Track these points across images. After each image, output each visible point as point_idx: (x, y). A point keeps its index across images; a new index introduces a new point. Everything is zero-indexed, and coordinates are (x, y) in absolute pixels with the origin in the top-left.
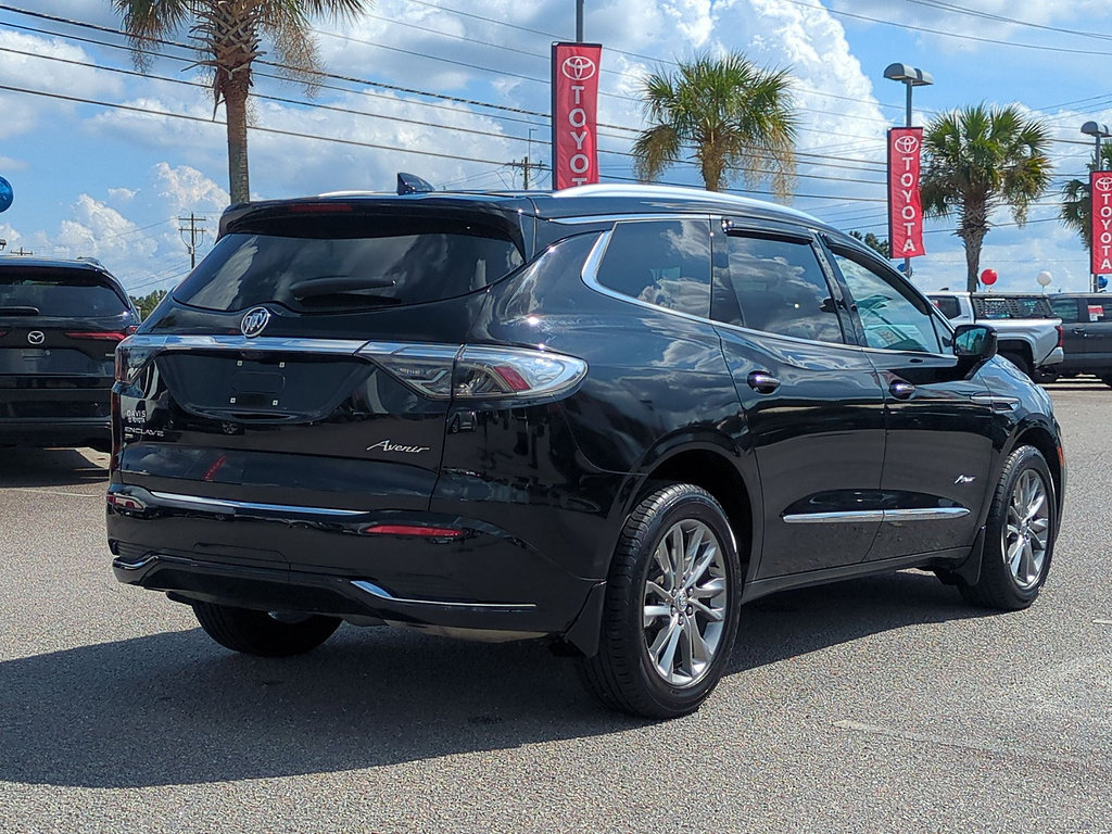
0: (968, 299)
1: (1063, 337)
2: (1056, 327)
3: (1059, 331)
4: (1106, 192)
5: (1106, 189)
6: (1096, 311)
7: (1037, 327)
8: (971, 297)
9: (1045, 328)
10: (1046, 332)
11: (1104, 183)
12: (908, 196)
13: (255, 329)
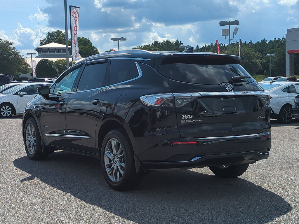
13: (231, 90)
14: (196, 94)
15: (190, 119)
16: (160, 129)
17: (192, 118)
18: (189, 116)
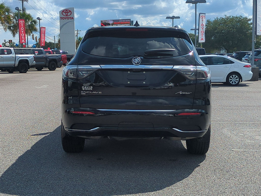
0: (13, 50)
1: (35, 59)
2: (33, 56)
3: (34, 57)
4: (22, 24)
5: (22, 23)
6: (36, 52)
7: (30, 56)
8: (14, 49)
9: (31, 56)
10: (31, 58)
11: (21, 22)
12: (23, 32)
13: (138, 63)
14: (98, 66)
15: (90, 91)
16: (71, 98)
17: (91, 89)
18: (89, 88)
